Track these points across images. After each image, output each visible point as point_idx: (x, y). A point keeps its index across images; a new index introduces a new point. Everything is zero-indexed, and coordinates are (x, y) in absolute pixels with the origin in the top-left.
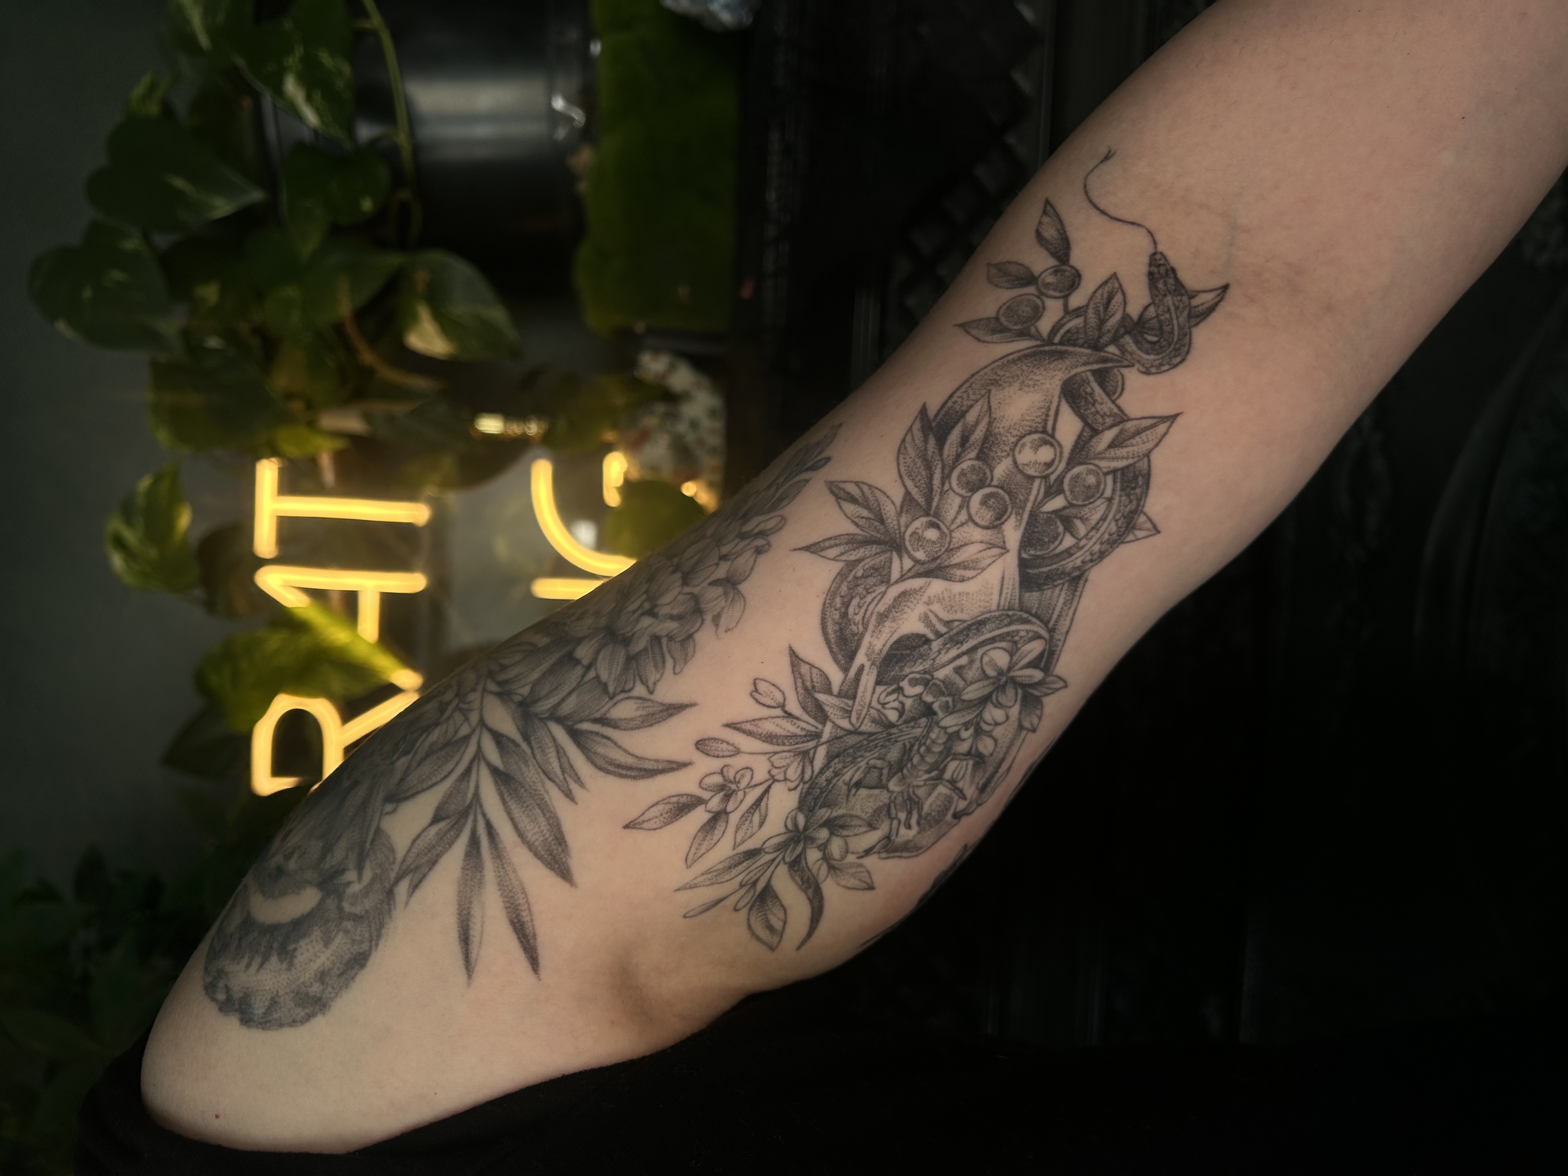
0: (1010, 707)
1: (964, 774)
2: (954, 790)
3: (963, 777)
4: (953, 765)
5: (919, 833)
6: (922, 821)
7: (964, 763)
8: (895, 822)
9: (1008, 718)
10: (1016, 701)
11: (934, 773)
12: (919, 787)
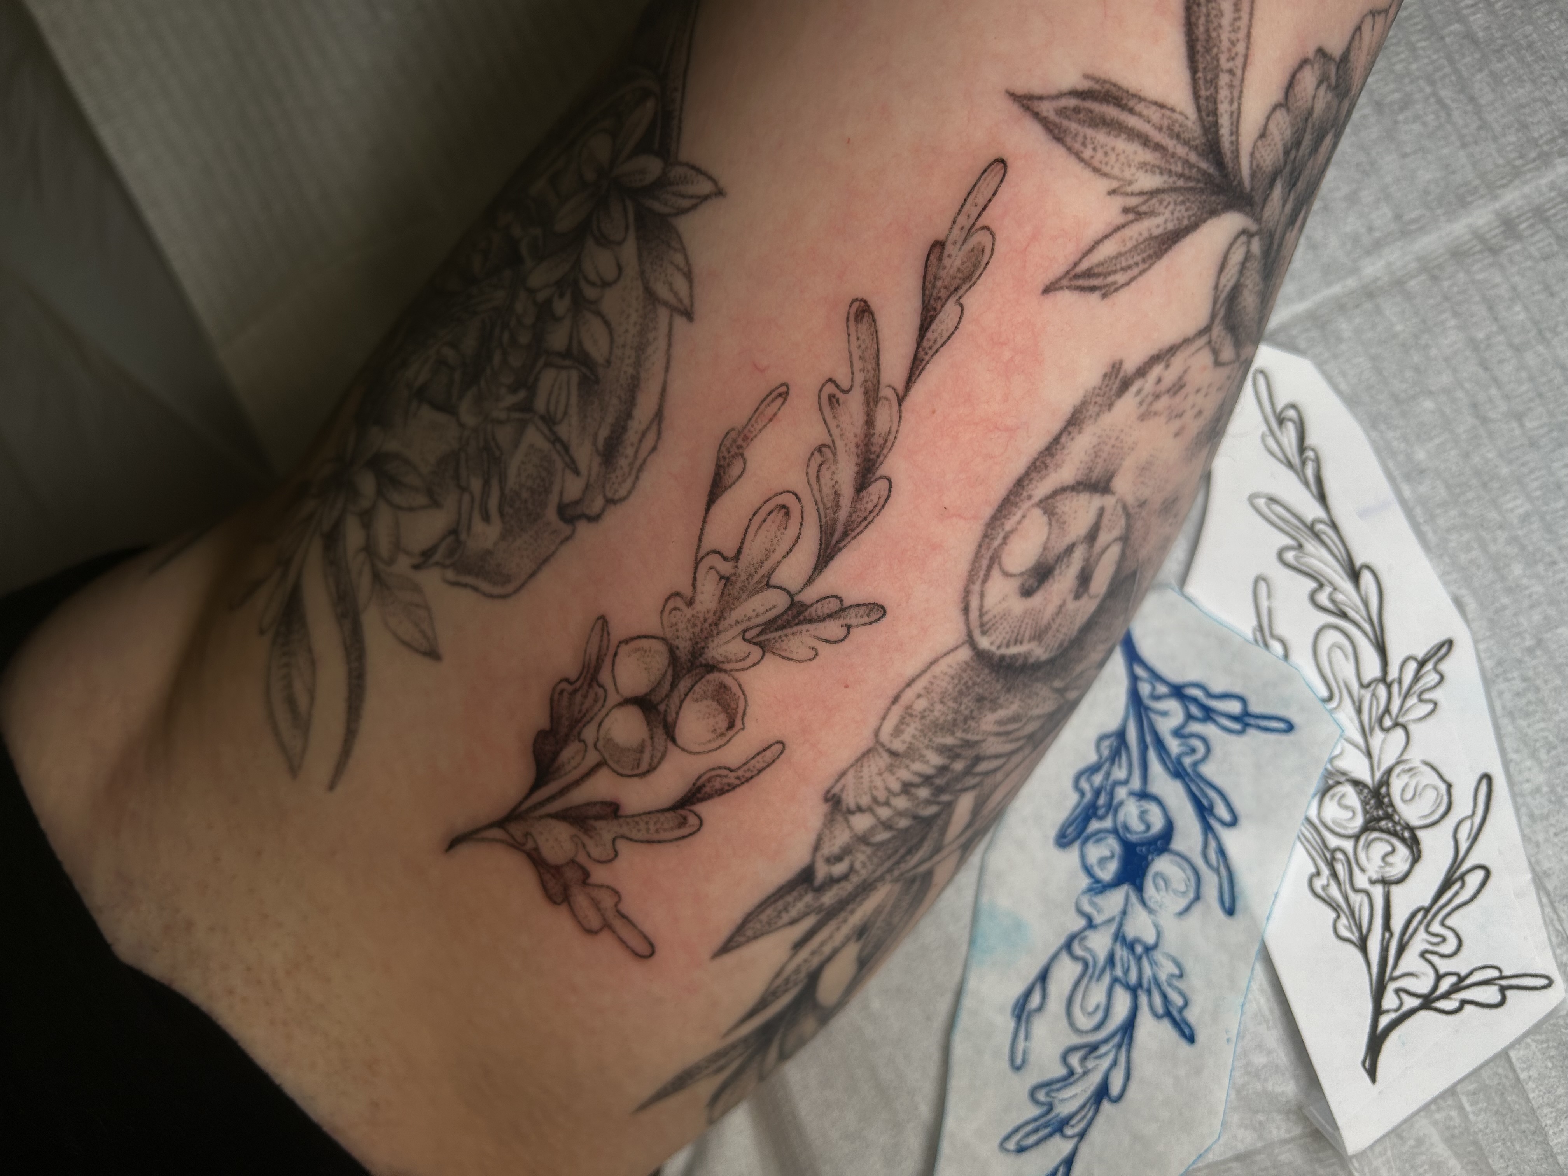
0: (620, 243)
1: (567, 406)
2: (553, 443)
3: (565, 413)
4: (548, 379)
5: (503, 537)
6: (507, 510)
7: (564, 374)
8: (466, 498)
9: (620, 268)
10: (627, 228)
11: (522, 394)
12: (500, 422)
